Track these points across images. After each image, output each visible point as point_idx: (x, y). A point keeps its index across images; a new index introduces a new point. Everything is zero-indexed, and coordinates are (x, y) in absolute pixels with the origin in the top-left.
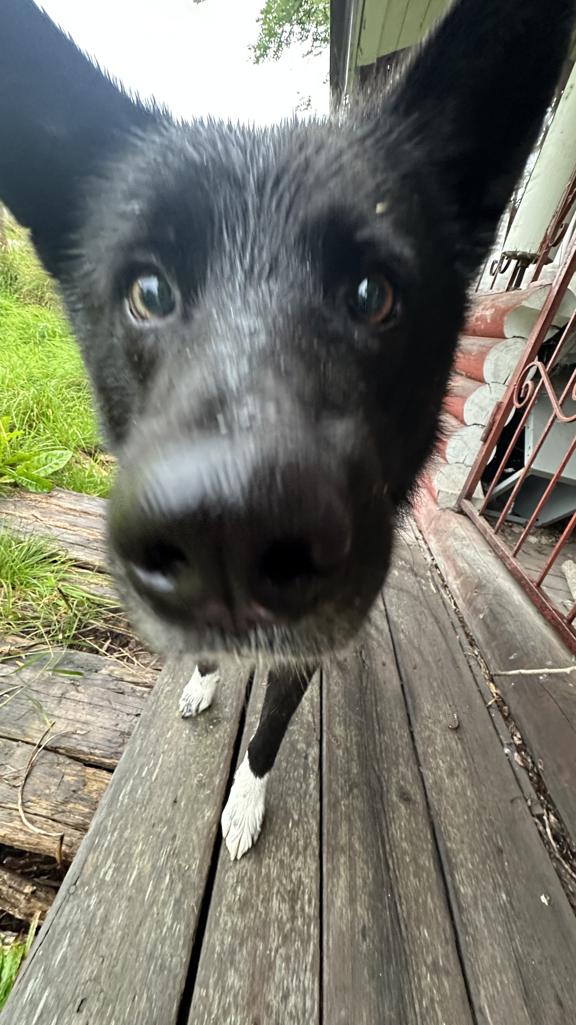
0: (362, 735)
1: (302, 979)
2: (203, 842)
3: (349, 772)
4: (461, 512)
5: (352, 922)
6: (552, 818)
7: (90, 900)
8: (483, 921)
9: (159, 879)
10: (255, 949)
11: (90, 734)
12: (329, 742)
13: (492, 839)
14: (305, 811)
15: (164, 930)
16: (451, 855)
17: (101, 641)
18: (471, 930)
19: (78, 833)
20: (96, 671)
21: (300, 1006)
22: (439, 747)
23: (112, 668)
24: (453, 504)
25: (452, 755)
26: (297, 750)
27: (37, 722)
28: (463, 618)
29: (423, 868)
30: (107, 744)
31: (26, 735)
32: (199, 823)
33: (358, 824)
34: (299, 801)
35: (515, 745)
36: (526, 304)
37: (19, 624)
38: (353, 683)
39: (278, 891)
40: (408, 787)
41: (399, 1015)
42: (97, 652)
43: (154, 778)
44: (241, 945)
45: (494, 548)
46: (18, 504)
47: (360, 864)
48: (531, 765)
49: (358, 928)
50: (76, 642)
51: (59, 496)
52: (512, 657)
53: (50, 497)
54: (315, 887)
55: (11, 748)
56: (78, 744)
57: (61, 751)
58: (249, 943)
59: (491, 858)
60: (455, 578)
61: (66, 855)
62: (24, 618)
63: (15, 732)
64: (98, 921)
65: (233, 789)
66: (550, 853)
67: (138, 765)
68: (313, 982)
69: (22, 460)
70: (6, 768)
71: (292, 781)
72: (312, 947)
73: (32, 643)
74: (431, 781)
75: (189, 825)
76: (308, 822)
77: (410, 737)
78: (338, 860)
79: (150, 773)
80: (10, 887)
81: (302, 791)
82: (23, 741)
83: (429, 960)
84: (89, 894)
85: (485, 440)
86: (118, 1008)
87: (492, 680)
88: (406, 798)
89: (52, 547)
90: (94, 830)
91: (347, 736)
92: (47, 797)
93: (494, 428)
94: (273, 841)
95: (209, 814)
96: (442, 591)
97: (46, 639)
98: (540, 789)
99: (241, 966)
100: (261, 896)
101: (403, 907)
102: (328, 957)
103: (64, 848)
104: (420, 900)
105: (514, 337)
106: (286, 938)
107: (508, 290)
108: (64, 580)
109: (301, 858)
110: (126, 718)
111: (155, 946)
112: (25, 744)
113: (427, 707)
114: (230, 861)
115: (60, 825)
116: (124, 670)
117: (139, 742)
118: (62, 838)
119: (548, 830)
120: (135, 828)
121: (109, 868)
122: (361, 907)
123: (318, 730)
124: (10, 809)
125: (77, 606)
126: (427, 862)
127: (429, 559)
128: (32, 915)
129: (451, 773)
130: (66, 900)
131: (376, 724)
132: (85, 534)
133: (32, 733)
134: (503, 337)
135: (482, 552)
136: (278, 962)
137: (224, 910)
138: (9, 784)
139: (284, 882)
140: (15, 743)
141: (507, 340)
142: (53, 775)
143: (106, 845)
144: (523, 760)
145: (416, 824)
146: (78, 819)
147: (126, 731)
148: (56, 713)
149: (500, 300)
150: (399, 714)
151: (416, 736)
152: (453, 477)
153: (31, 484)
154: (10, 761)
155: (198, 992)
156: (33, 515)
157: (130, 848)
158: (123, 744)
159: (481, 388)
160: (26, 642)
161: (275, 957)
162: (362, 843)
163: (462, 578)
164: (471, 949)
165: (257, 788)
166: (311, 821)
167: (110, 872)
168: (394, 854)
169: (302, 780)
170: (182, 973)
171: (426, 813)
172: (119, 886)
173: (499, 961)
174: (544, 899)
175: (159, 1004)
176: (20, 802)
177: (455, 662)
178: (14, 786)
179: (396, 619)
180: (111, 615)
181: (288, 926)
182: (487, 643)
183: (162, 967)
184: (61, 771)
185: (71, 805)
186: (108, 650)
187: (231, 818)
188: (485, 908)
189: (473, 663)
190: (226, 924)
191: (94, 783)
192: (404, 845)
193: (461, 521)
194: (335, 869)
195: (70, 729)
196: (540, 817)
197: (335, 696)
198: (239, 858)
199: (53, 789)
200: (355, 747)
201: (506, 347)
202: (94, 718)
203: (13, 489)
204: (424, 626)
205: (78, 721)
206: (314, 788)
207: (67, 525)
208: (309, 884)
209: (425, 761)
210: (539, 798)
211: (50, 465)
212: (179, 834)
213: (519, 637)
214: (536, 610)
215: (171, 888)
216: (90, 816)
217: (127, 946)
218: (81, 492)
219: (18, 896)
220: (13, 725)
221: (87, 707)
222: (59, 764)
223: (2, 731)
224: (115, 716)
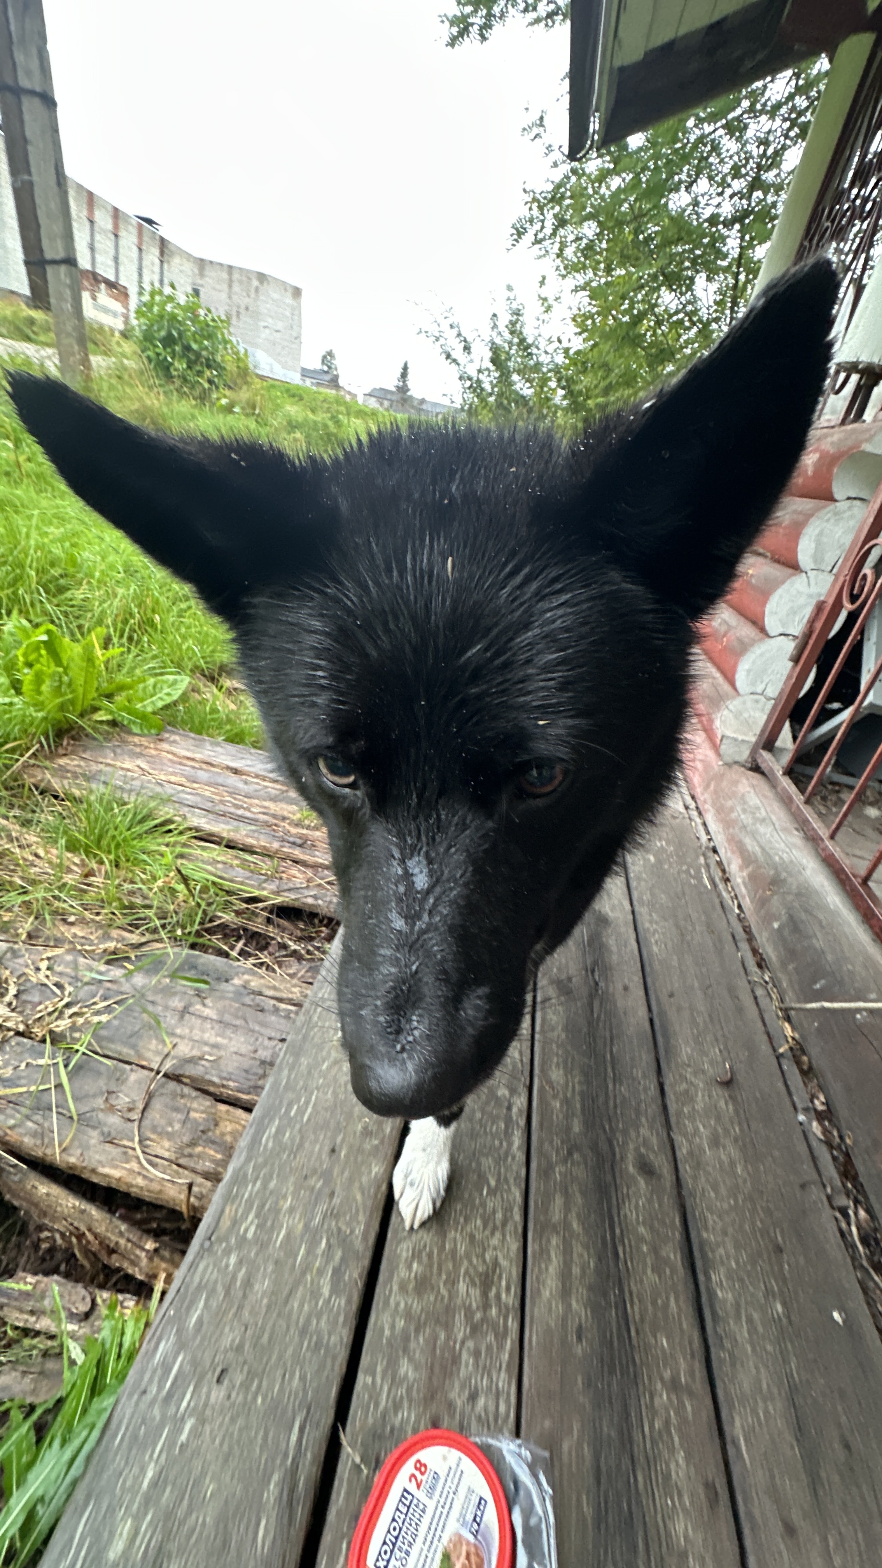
0: (588, 1083)
1: (494, 1379)
2: (369, 1203)
3: (568, 1129)
4: (756, 768)
5: (564, 1320)
6: (862, 1213)
7: (229, 1259)
8: (746, 1335)
9: (313, 1244)
10: (435, 1338)
11: (223, 1062)
12: (541, 1089)
13: (768, 1233)
14: (506, 1176)
15: (320, 1303)
16: (707, 1249)
17: (232, 940)
18: (728, 1345)
19: (209, 1184)
20: (227, 981)
21: (491, 1408)
22: (699, 1106)
23: (246, 977)
24: (744, 754)
25: (718, 1118)
26: (497, 1098)
27: (154, 1042)
28: (749, 927)
29: (667, 1261)
30: (244, 1074)
31: (140, 1056)
32: (364, 1179)
33: (579, 1199)
34: (497, 1163)
35: (815, 1110)
36: (867, 447)
37: (125, 914)
38: (580, 1011)
39: (467, 1272)
40: (652, 1157)
41: (621, 1433)
42: (227, 955)
43: (305, 1119)
44: (417, 1331)
45: (803, 825)
46: (119, 751)
47: (577, 1249)
48: (837, 1140)
49: (572, 1326)
50: (201, 940)
51: (172, 739)
52: (818, 986)
53: (161, 740)
54: (515, 1272)
55: (123, 1072)
56: (206, 1073)
57: (185, 1080)
58: (428, 1330)
59: (765, 1257)
60: (741, 869)
61: (195, 1209)
62: (132, 906)
63: (127, 1052)
64: (238, 1283)
65: (408, 1139)
66: (853, 1259)
67: (285, 1103)
68: (509, 1384)
69: (121, 688)
70: (118, 1097)
71: (489, 1137)
72: (510, 1343)
73: (143, 940)
74: (685, 1151)
75: (351, 1180)
76: (509, 1190)
77: (658, 1091)
78: (548, 1241)
79: (301, 1112)
80: (129, 1240)
81: (502, 1152)
82: (137, 1065)
83: (667, 1375)
84: (227, 1252)
85: (796, 659)
86: (265, 1383)
87: (788, 1019)
88: (647, 1169)
89: (166, 812)
90: (232, 1177)
91: (567, 1082)
92: (170, 1136)
93: (811, 642)
94: (461, 1211)
95: (377, 1169)
96: (721, 886)
97: (163, 934)
98: (848, 1171)
99: (417, 1355)
100: (444, 1277)
101: (636, 1308)
102: (529, 1356)
103: (192, 1199)
104: (659, 1302)
105: (849, 498)
106: (475, 1329)
107: (843, 422)
108: (181, 856)
109: (498, 1235)
110: (266, 1042)
111: (308, 1321)
112: (139, 1069)
113: (685, 1050)
114: (404, 1229)
115: (186, 1172)
116: (262, 981)
117: (286, 1072)
118: (190, 1186)
119: (854, 1229)
120: (283, 1179)
121: (252, 1223)
122: (577, 1301)
123: (527, 1073)
124: (125, 1147)
125: (200, 892)
126: (673, 1255)
127: (704, 838)
128: (155, 1276)
129: (715, 1142)
130: (199, 1255)
131: (609, 1070)
132: (208, 794)
133: (149, 1055)
134: (831, 499)
135: (785, 830)
136: (465, 1356)
137: (395, 1288)
138: (122, 1117)
139: (475, 1261)
140: (128, 1067)
141: (838, 504)
142: (177, 1110)
143: (246, 1196)
144: (825, 1131)
145: (660, 1205)
146: (208, 1165)
147: (268, 1060)
148: (178, 1031)
149: (829, 439)
150: (644, 1057)
151: (667, 1088)
152: (746, 715)
153: (134, 723)
154: (123, 1087)
155: (362, 1379)
156: (138, 766)
157: (277, 1203)
158: (264, 1076)
159: (794, 578)
160: (134, 938)
161: (461, 1349)
162: (582, 1221)
163: (750, 869)
164: (727, 1368)
165: (441, 1139)
166: (513, 1188)
167: (252, 1229)
168: (626, 1241)
169: (502, 1136)
170: (343, 1355)
171: (675, 1192)
172: (263, 1245)
173: (765, 1386)
174: (836, 1315)
175: (315, 1385)
176: (137, 1139)
177: (732, 991)
178: (129, 1120)
179: (647, 925)
180: (245, 906)
181: (478, 1316)
182: (784, 965)
183: (318, 1345)
184: (185, 1105)
185: (199, 1149)
186: (242, 953)
187: (406, 1177)
188: (750, 1320)
189: (760, 992)
190: (397, 1304)
191: (228, 1123)
192: (642, 1230)
193: (755, 782)
194: (544, 1252)
195: (196, 1053)
196: (844, 1212)
197: (553, 1029)
198: (416, 1226)
199: (177, 1126)
200: (578, 1098)
201: (836, 514)
202: (225, 1041)
203: (111, 730)
204: (689, 938)
205: (206, 1044)
206: (519, 1148)
207: (183, 780)
208: (510, 1269)
209: (678, 1123)
210: (844, 1186)
211: (159, 695)
212: (338, 1190)
213: (829, 957)
214: (860, 918)
215: (328, 1254)
216: (225, 1163)
217: (275, 1315)
218: (200, 734)
219: (138, 1252)
220: (125, 1044)
221: (217, 1026)
222: (183, 1096)
223: (110, 1050)
224: (253, 1039)
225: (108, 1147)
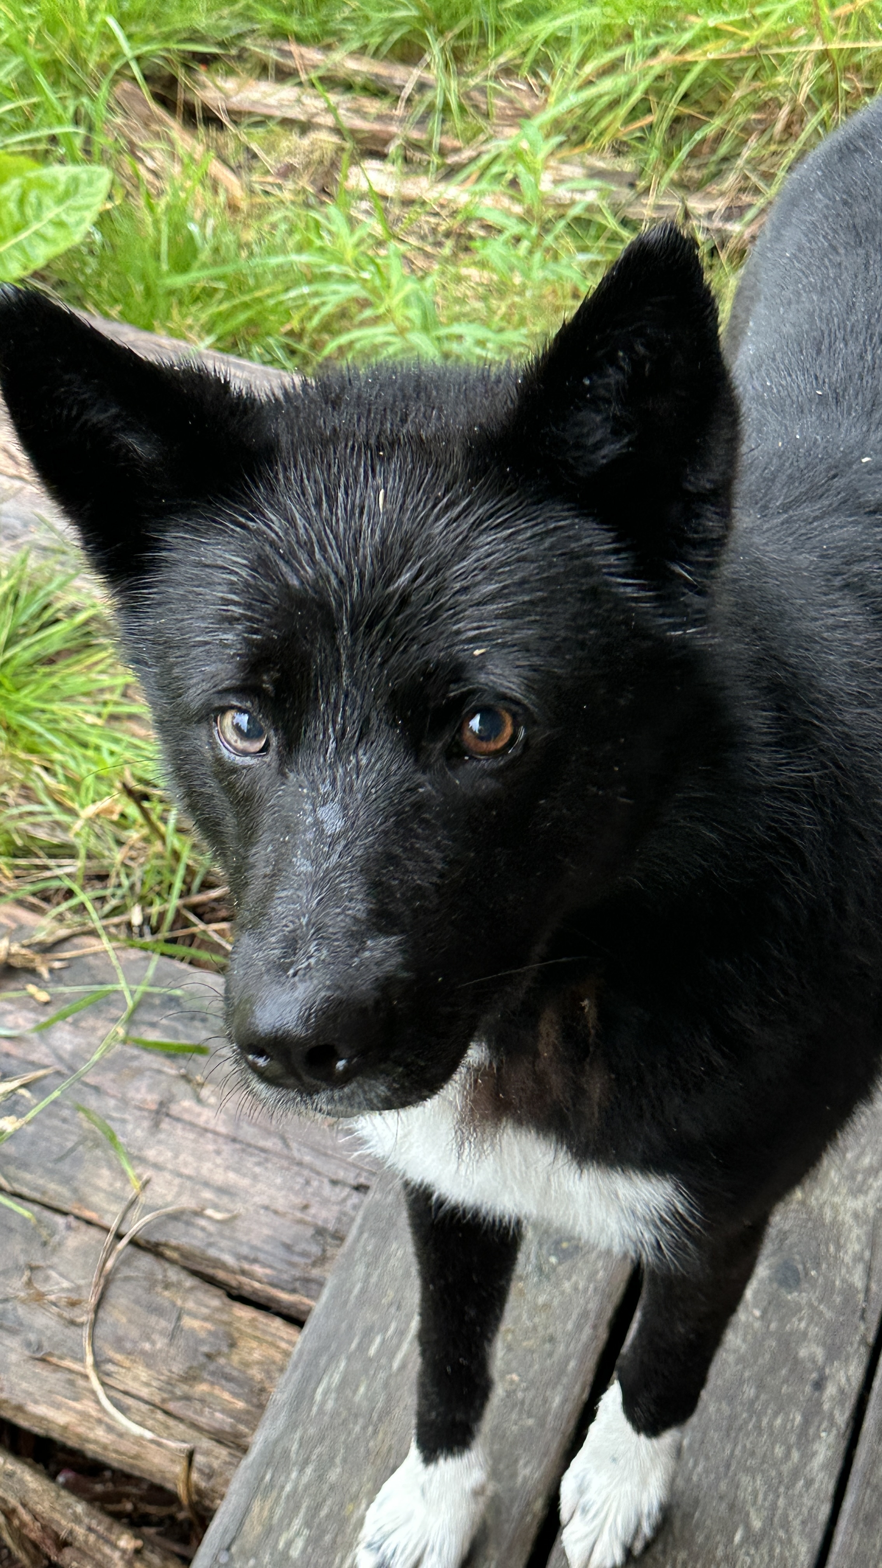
11: (240, 1225)
14: (785, 1516)
19: (223, 1453)
27: (105, 1172)
30: (281, 1253)
31: (82, 1200)
34: (772, 1488)
55: (53, 1230)
56: (210, 1245)
57: (168, 1253)
61: (200, 1492)
63: (56, 1192)
67: (359, 1327)
70: (47, 1279)
71: (765, 1437)
76: (788, 1542)
79: (388, 1350)
81: (786, 1468)
82: (78, 1218)
90: (262, 1453)
92: (149, 1359)
95: (531, 1470)
103: (195, 1476)
110: (327, 1190)
112: (83, 1227)
115: (182, 1427)
117: (360, 1270)
118: (190, 1456)
120: (352, 1467)
121: (298, 1534)
124: (71, 1371)
133: (97, 1199)
138: (60, 1316)
140: (60, 1220)
142: (157, 1310)
143: (288, 1488)
146: (220, 1420)
147: (331, 1227)
148: (151, 1154)
154: (55, 1260)
157: (342, 1506)
158: (322, 1260)
160: (47, 927)
166: (796, 1540)
167: (299, 1544)
169: (793, 1439)
176: (90, 1359)
178: (72, 1323)
184: (174, 1304)
185: (202, 1388)
187: (581, 1492)
191: (254, 1344)
195: (187, 1202)
199: (161, 1343)
202: (245, 1182)
205: (207, 1184)
206: (824, 1467)
211: (35, 226)
216: (250, 1420)
220: (51, 1172)
221: (227, 1148)
222: (167, 1286)
223: (27, 1184)
224: (301, 1180)
225: (40, 1369)
